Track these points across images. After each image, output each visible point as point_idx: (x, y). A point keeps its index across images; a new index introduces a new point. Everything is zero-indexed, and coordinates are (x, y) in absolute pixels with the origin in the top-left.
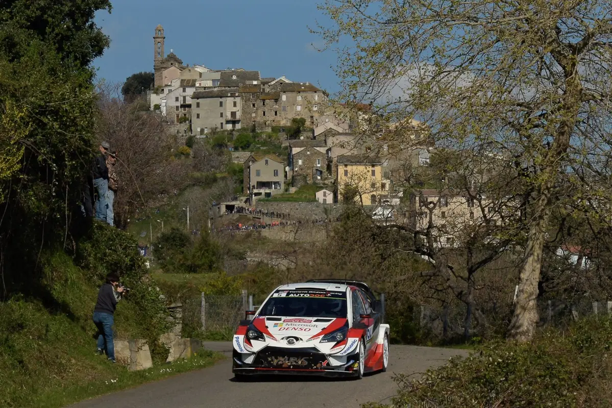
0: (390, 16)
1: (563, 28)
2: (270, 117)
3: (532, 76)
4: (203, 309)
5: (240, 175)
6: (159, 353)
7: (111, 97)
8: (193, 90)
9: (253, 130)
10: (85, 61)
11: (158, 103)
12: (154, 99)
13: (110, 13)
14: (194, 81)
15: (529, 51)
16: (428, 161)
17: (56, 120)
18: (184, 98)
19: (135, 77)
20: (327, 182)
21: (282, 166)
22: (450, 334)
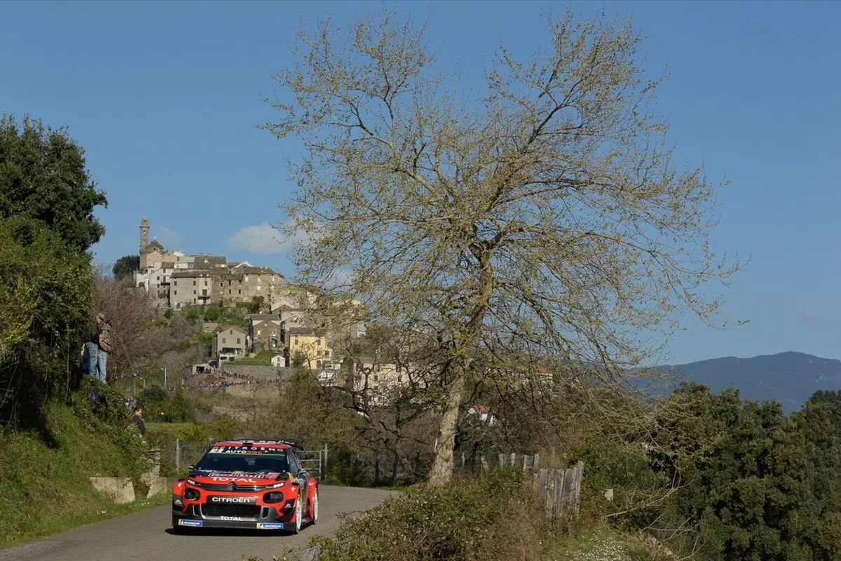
0: (338, 214)
1: (480, 227)
2: (235, 295)
3: (454, 267)
4: (178, 453)
5: (210, 342)
6: (141, 489)
7: (104, 275)
8: (172, 271)
9: (221, 305)
10: (85, 247)
11: (142, 281)
12: (139, 278)
13: (107, 208)
14: (173, 263)
15: (451, 246)
16: (364, 333)
17: (59, 295)
18: (164, 277)
19: (124, 259)
20: (281, 349)
21: (244, 335)
22: (381, 478)
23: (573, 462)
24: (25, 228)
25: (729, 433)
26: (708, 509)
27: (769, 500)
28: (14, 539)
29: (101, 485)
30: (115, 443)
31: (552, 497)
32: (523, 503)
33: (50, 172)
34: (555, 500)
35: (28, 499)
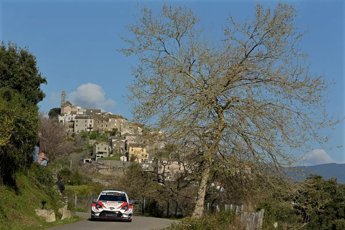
1: (219, 99)
2: (104, 127)
3: (206, 117)
4: (76, 199)
5: (92, 148)
6: (58, 216)
7: (44, 116)
8: (76, 115)
9: (98, 132)
10: (36, 103)
11: (62, 120)
12: (60, 118)
13: (47, 85)
14: (76, 112)
16: (164, 147)
17: (23, 125)
18: (72, 118)
19: (53, 109)
20: (125, 153)
21: (108, 146)
22: (170, 214)
23: (259, 210)
24: (7, 92)
25: (332, 198)
29: (40, 213)
30: (47, 194)
31: (249, 225)
32: (235, 227)
33: (20, 67)
34: (251, 227)
35: (6, 218)
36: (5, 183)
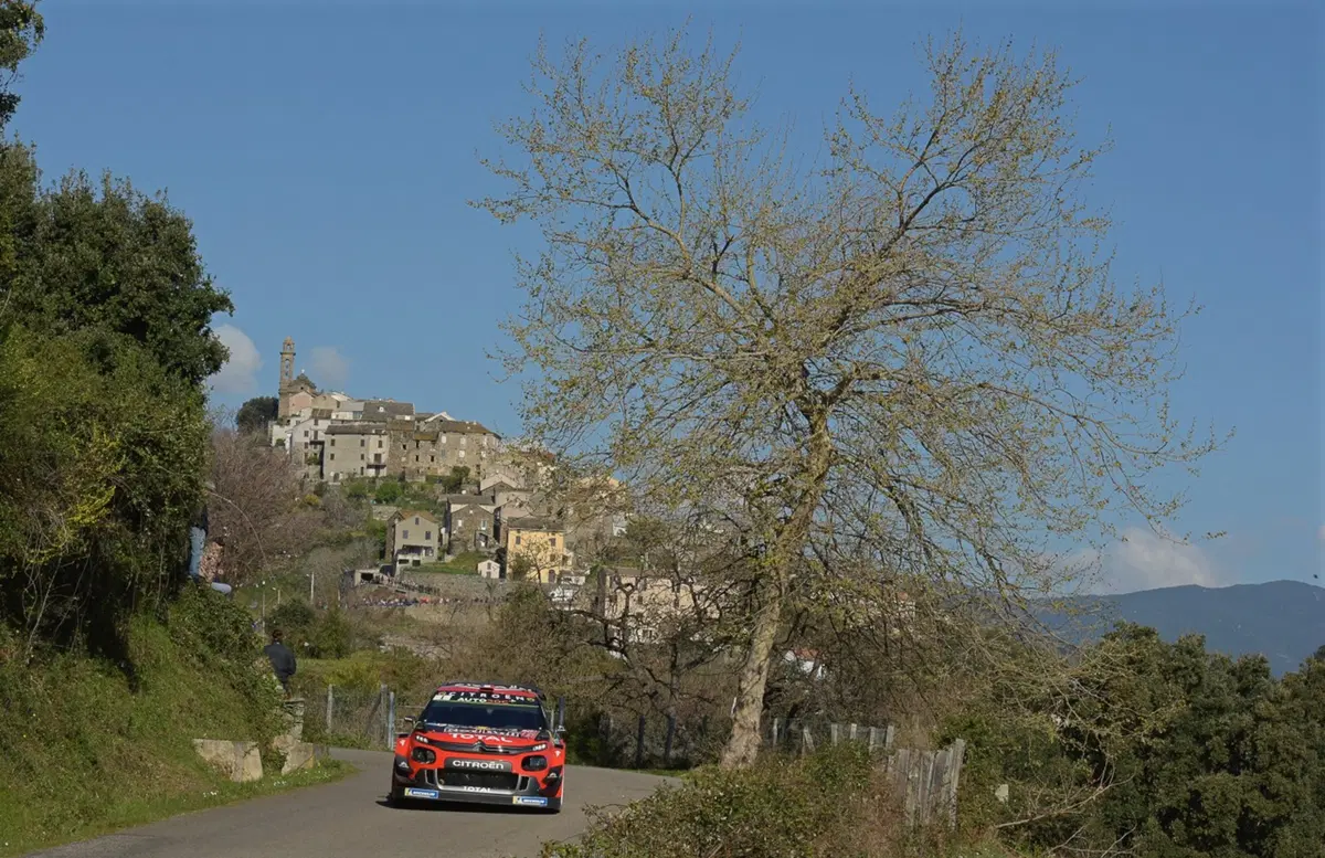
0: (590, 342)
1: (813, 370)
2: (424, 463)
3: (770, 429)
4: (330, 705)
5: (382, 535)
6: (273, 761)
7: (223, 426)
8: (328, 423)
9: (402, 478)
10: (196, 379)
11: (280, 437)
12: (277, 432)
13: (231, 316)
14: (330, 411)
16: (624, 530)
17: (153, 453)
18: (316, 433)
19: (254, 402)
20: (493, 551)
21: (436, 526)
22: (645, 754)
23: (947, 741)
24: (97, 343)
25: (1188, 702)
26: (1152, 820)
27: (1247, 810)
28: (74, 831)
29: (209, 752)
30: (234, 687)
31: (915, 793)
32: (871, 801)
33: (142, 260)
34: (919, 797)
35: (97, 769)
36: (92, 653)
